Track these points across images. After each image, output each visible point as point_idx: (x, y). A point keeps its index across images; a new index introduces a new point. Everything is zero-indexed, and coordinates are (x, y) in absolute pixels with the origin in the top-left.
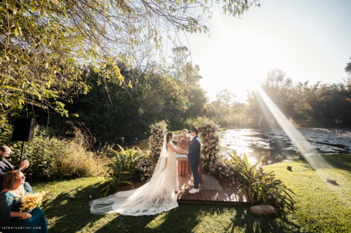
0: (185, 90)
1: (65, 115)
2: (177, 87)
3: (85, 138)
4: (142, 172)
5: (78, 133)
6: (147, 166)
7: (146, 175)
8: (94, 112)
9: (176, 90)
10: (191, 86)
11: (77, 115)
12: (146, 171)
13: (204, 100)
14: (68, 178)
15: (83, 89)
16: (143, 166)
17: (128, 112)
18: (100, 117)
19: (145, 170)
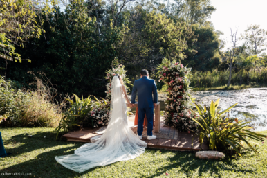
0: (184, 31)
1: (18, 60)
2: (170, 27)
3: (47, 89)
4: (96, 121)
5: (39, 83)
6: (101, 114)
7: (99, 123)
8: (62, 65)
9: (167, 32)
10: (198, 24)
11: (30, 61)
12: (100, 119)
13: (216, 45)
14: (31, 126)
15: (36, 32)
16: (97, 114)
17: (100, 64)
18: (68, 70)
19: (98, 117)
